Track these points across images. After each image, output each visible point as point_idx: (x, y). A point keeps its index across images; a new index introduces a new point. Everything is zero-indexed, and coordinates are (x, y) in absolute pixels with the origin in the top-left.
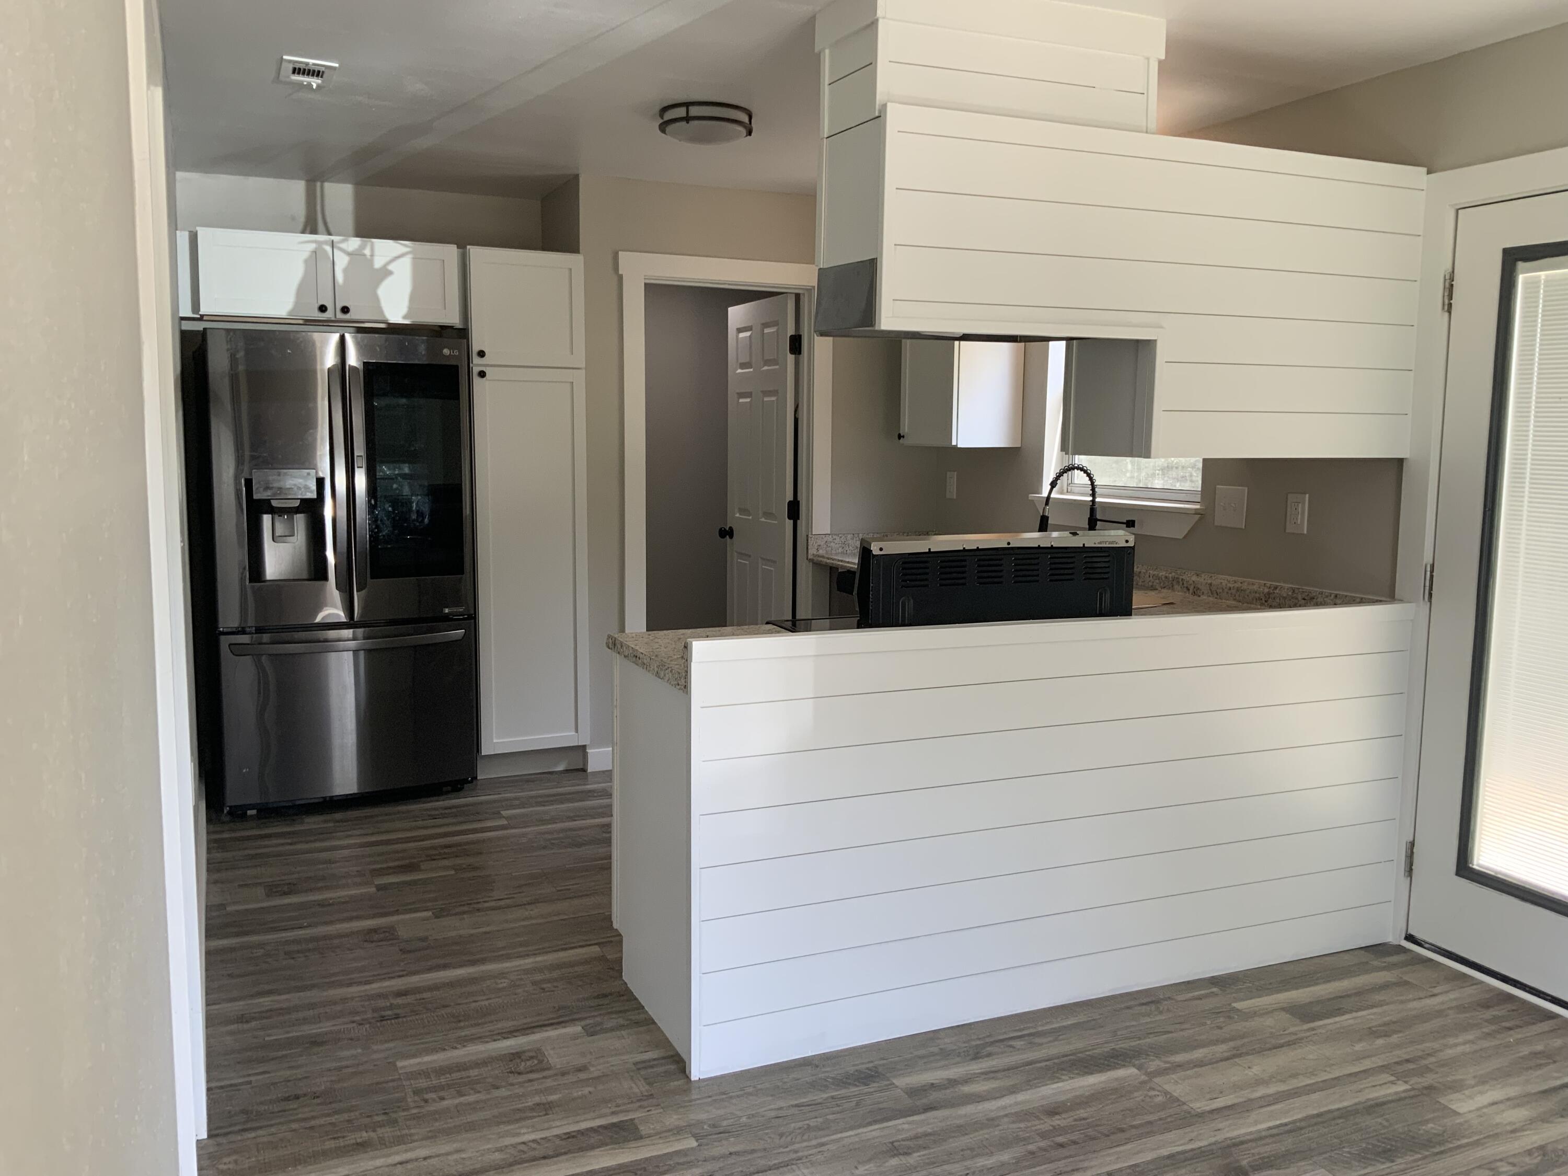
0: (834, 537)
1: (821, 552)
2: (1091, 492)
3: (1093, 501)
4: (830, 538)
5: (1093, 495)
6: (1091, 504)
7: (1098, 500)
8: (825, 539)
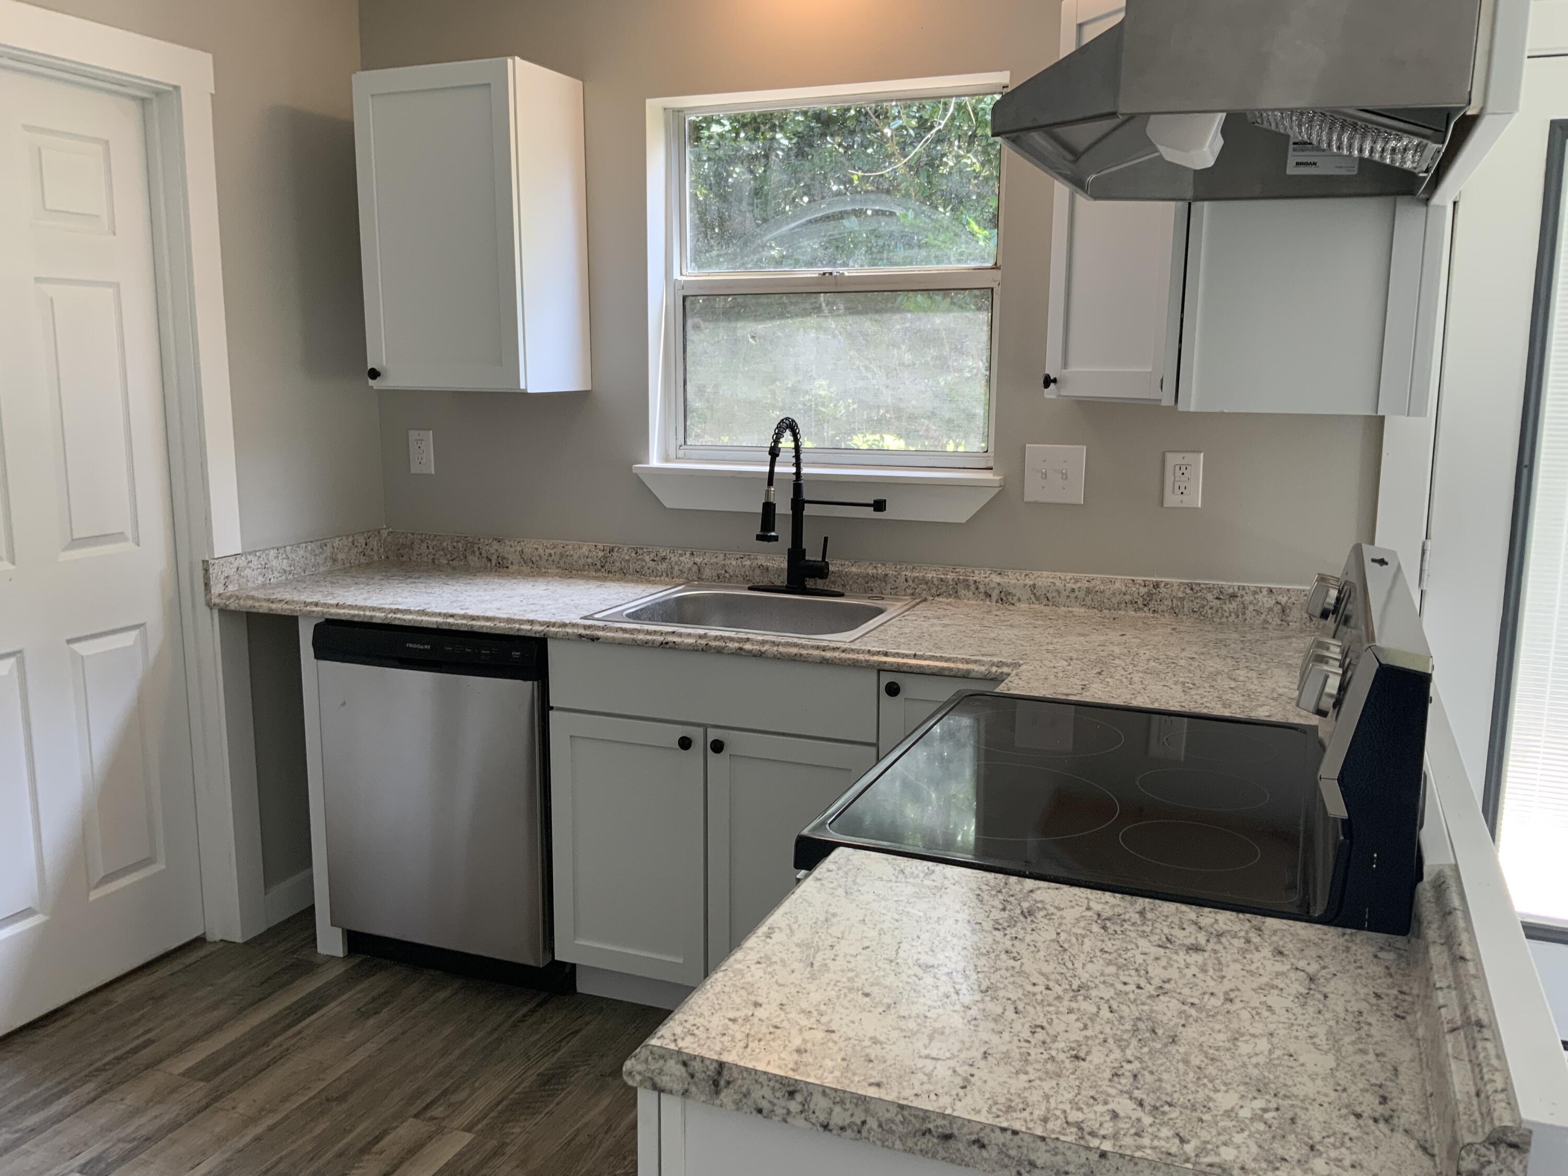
0: (250, 558)
1: (231, 588)
2: (794, 460)
3: (798, 474)
4: (242, 562)
5: (798, 464)
6: (794, 477)
7: (805, 470)
8: (236, 564)
